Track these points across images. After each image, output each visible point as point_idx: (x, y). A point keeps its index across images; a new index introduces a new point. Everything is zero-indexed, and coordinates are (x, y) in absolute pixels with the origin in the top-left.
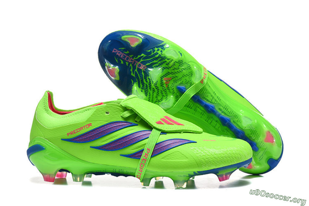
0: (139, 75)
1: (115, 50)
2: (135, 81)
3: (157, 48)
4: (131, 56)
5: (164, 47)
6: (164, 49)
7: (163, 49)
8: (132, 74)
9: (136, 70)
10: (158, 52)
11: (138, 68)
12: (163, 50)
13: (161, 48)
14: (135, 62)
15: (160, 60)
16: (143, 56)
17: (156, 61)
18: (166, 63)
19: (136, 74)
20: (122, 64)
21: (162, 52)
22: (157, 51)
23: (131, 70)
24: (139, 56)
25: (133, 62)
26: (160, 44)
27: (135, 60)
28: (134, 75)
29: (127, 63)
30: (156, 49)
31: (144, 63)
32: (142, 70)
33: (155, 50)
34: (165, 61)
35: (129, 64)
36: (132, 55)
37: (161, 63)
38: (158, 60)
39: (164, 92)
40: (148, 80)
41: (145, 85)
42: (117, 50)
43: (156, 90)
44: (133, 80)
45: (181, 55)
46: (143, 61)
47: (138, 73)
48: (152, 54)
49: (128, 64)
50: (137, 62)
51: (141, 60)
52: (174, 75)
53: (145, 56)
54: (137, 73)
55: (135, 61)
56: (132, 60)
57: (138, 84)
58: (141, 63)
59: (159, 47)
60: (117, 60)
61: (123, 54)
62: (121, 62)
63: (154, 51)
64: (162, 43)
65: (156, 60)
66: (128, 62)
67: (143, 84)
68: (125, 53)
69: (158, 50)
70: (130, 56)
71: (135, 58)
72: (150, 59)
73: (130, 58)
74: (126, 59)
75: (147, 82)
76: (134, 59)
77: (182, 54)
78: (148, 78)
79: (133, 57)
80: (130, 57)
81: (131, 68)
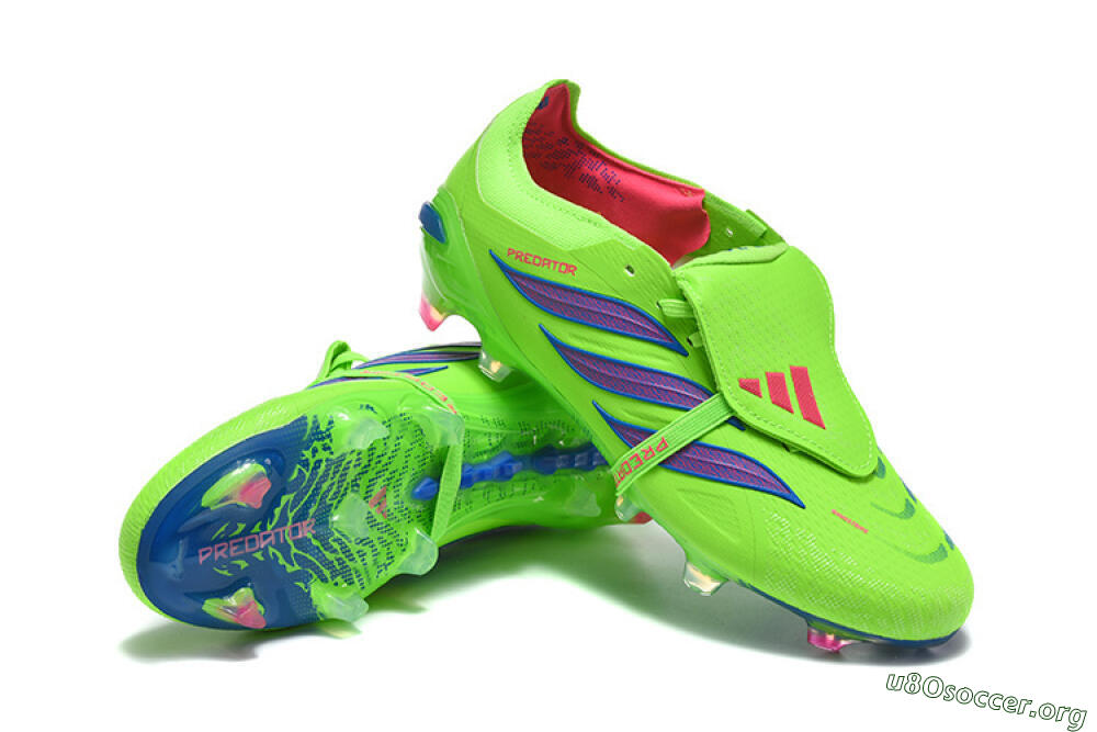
0: (307, 555)
1: (204, 553)
2: (306, 579)
3: (307, 449)
4: (257, 529)
5: (323, 428)
6: (329, 436)
7: (323, 439)
8: (290, 569)
9: (294, 550)
10: (318, 457)
11: (294, 541)
12: (327, 441)
13: (319, 440)
14: (277, 535)
15: (334, 473)
16: (288, 502)
17: (329, 482)
18: (351, 465)
19: (301, 560)
20: (246, 568)
21: (329, 448)
22: (314, 456)
23: (282, 561)
24: (277, 511)
25: (272, 538)
26: (305, 431)
27: (273, 529)
28: (297, 567)
29: (258, 555)
30: (308, 454)
31: (301, 516)
32: (309, 536)
33: (307, 460)
34: (350, 462)
35: (266, 554)
36: (259, 523)
37: (341, 476)
38: (331, 475)
39: (385, 536)
40: (336, 546)
41: (336, 563)
42: (210, 548)
43: (367, 549)
44: (299, 581)
45: (372, 409)
46: (296, 514)
47: (304, 554)
48: (308, 474)
49: (263, 555)
50: (281, 530)
51: (291, 515)
52: (387, 475)
53: (291, 497)
54: (299, 555)
55: (276, 531)
56: (265, 537)
57: (319, 577)
58: (294, 522)
59: (312, 441)
60: (225, 573)
61: (231, 542)
62: (239, 566)
63: (306, 464)
64: (306, 424)
65: (325, 481)
66: (259, 549)
67: (329, 565)
68: (236, 537)
69: (315, 451)
70: (253, 531)
71: (271, 523)
72: (310, 492)
73: (256, 537)
74: (250, 547)
75: (335, 551)
76: (269, 527)
77: (371, 405)
78: (335, 540)
79: (263, 528)
80: (258, 534)
81: (276, 558)
